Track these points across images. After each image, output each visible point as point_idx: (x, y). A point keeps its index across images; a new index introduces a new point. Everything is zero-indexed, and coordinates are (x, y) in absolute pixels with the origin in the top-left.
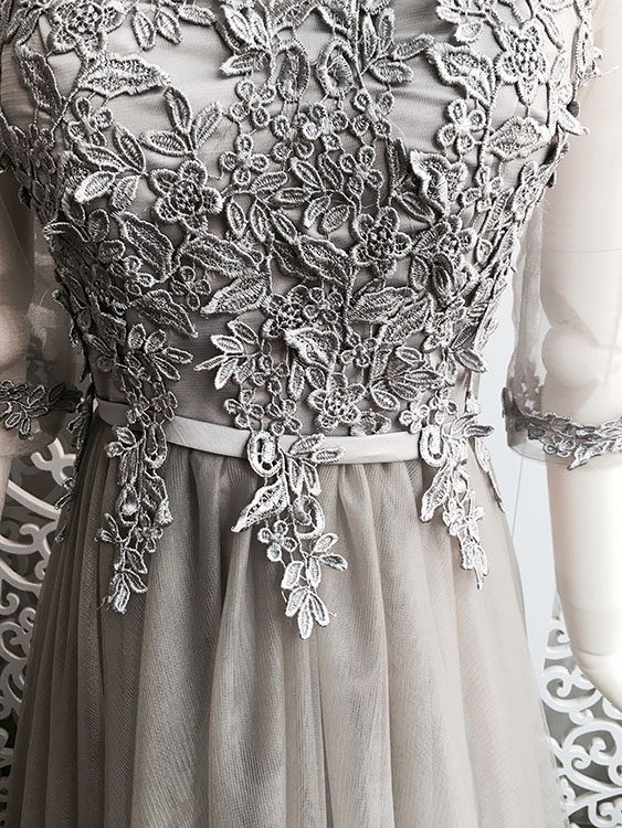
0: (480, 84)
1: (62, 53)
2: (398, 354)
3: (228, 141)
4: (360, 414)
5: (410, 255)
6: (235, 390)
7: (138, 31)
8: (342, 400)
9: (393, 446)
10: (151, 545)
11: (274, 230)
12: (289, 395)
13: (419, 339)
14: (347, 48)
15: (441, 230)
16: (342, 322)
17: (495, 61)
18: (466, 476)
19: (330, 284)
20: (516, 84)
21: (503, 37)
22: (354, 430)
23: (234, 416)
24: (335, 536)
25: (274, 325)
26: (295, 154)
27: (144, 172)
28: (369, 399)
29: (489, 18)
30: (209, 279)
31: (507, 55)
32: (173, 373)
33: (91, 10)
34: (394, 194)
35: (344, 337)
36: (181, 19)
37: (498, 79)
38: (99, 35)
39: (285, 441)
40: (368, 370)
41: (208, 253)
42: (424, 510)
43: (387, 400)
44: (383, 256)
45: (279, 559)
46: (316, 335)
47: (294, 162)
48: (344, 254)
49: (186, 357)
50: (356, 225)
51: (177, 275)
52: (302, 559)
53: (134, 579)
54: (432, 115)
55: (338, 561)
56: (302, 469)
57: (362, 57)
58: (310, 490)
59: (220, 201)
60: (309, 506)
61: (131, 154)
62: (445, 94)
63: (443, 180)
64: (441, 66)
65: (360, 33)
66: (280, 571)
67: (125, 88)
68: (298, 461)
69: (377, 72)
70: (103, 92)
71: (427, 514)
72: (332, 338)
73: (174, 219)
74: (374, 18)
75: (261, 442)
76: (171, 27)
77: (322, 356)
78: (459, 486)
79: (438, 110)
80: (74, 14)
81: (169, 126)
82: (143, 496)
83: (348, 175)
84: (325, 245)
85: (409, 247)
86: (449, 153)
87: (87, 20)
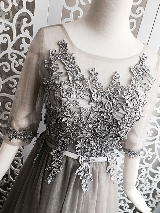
0: (130, 112)
1: (64, 98)
2: (108, 146)
3: (88, 114)
4: (99, 154)
5: (114, 133)
6: (79, 148)
7: (77, 95)
8: (97, 152)
9: (104, 159)
10: (57, 173)
11: (92, 127)
12: (88, 150)
13: (112, 143)
14: (110, 103)
15: (120, 131)
16: (100, 141)
17: (133, 109)
18: (114, 163)
19: (99, 135)
20: (135, 112)
21: (135, 105)
22: (98, 157)
23: (77, 153)
24: (92, 175)
25: (88, 140)
26: (99, 117)
27: (74, 117)
28: (101, 152)
29: (133, 101)
30: (79, 133)
31: (135, 108)
32: (68, 144)
33: (70, 91)
34: (114, 125)
35: (100, 143)
36: (84, 94)
37: (133, 111)
38: (71, 96)
39: (86, 157)
40: (102, 148)
41: (81, 129)
42: (107, 170)
43: (104, 152)
44: (110, 133)
45: (82, 179)
46: (95, 142)
47: (98, 118)
48: (103, 132)
49: (71, 142)
50: (106, 128)
51: (74, 131)
52: (85, 179)
53: (52, 178)
54: (122, 116)
55: (91, 179)
56: (88, 163)
57: (112, 105)
58: (89, 167)
59: (85, 122)
60: (88, 170)
61: (72, 115)
62: (125, 113)
63: (122, 125)
64: (125, 109)
65: (113, 101)
66: (81, 181)
67: (74, 105)
68: (87, 161)
69: (114, 108)
70: (70, 105)
71: (107, 171)
72: (98, 143)
73: (76, 124)
74: (115, 99)
75: (81, 158)
76: (82, 95)
77: (95, 145)
78: (113, 165)
79: (123, 115)
80: (67, 92)
81: (79, 111)
82: (57, 164)
83: (107, 122)
84: (101, 130)
85: (114, 132)
86: (124, 121)
87: (69, 93)
